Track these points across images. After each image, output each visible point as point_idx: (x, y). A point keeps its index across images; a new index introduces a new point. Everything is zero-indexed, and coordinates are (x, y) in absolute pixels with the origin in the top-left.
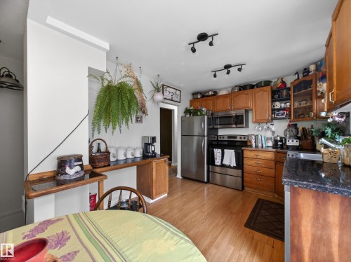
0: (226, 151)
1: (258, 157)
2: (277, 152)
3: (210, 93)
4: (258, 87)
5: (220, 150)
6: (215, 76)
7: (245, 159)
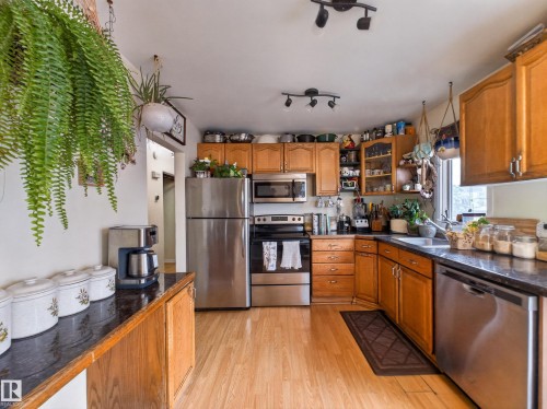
0: (285, 243)
1: (333, 248)
2: (357, 238)
3: (243, 137)
4: (318, 141)
5: (275, 244)
6: (288, 104)
7: (314, 254)
